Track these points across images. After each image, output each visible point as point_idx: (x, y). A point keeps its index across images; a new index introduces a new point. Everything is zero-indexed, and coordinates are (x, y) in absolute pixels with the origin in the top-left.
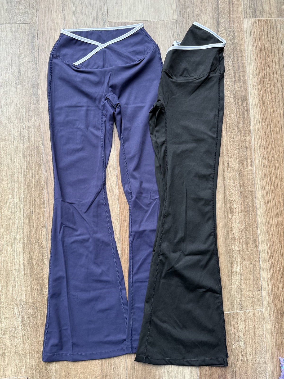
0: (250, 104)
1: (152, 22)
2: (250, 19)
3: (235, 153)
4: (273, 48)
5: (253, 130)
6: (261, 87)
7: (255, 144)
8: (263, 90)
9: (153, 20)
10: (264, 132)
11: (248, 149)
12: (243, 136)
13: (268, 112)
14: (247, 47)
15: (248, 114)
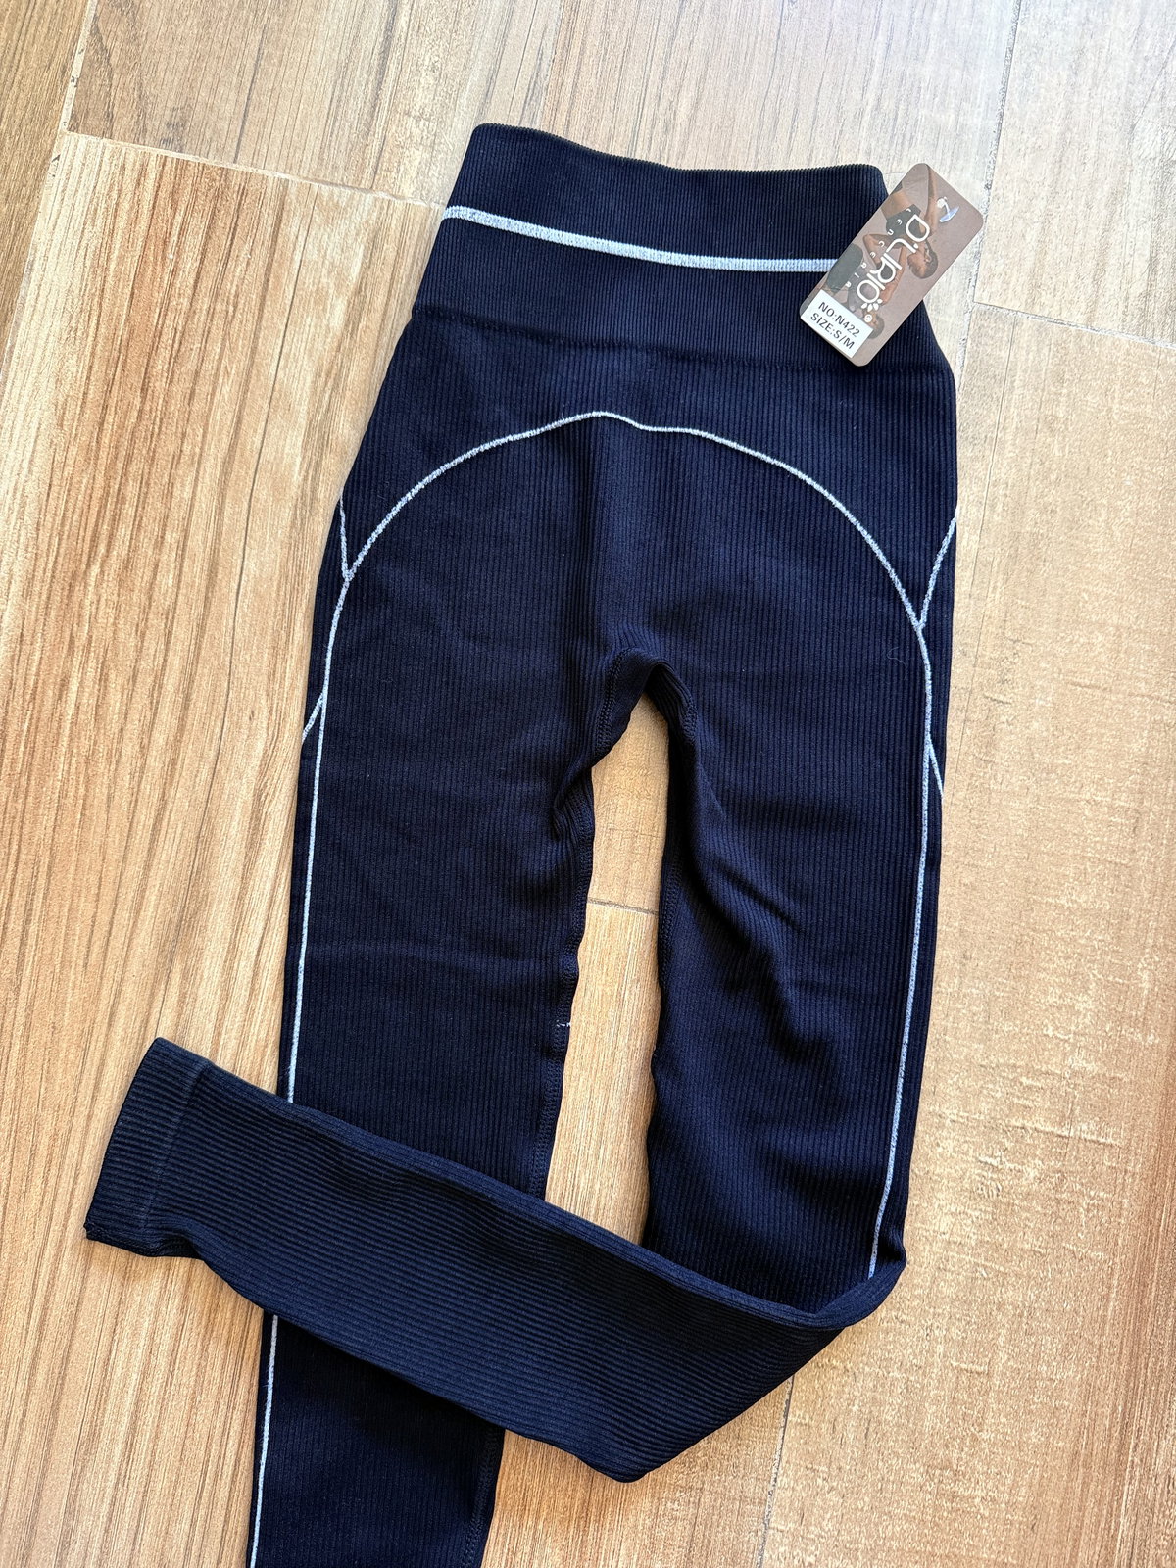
4: (208, 367)
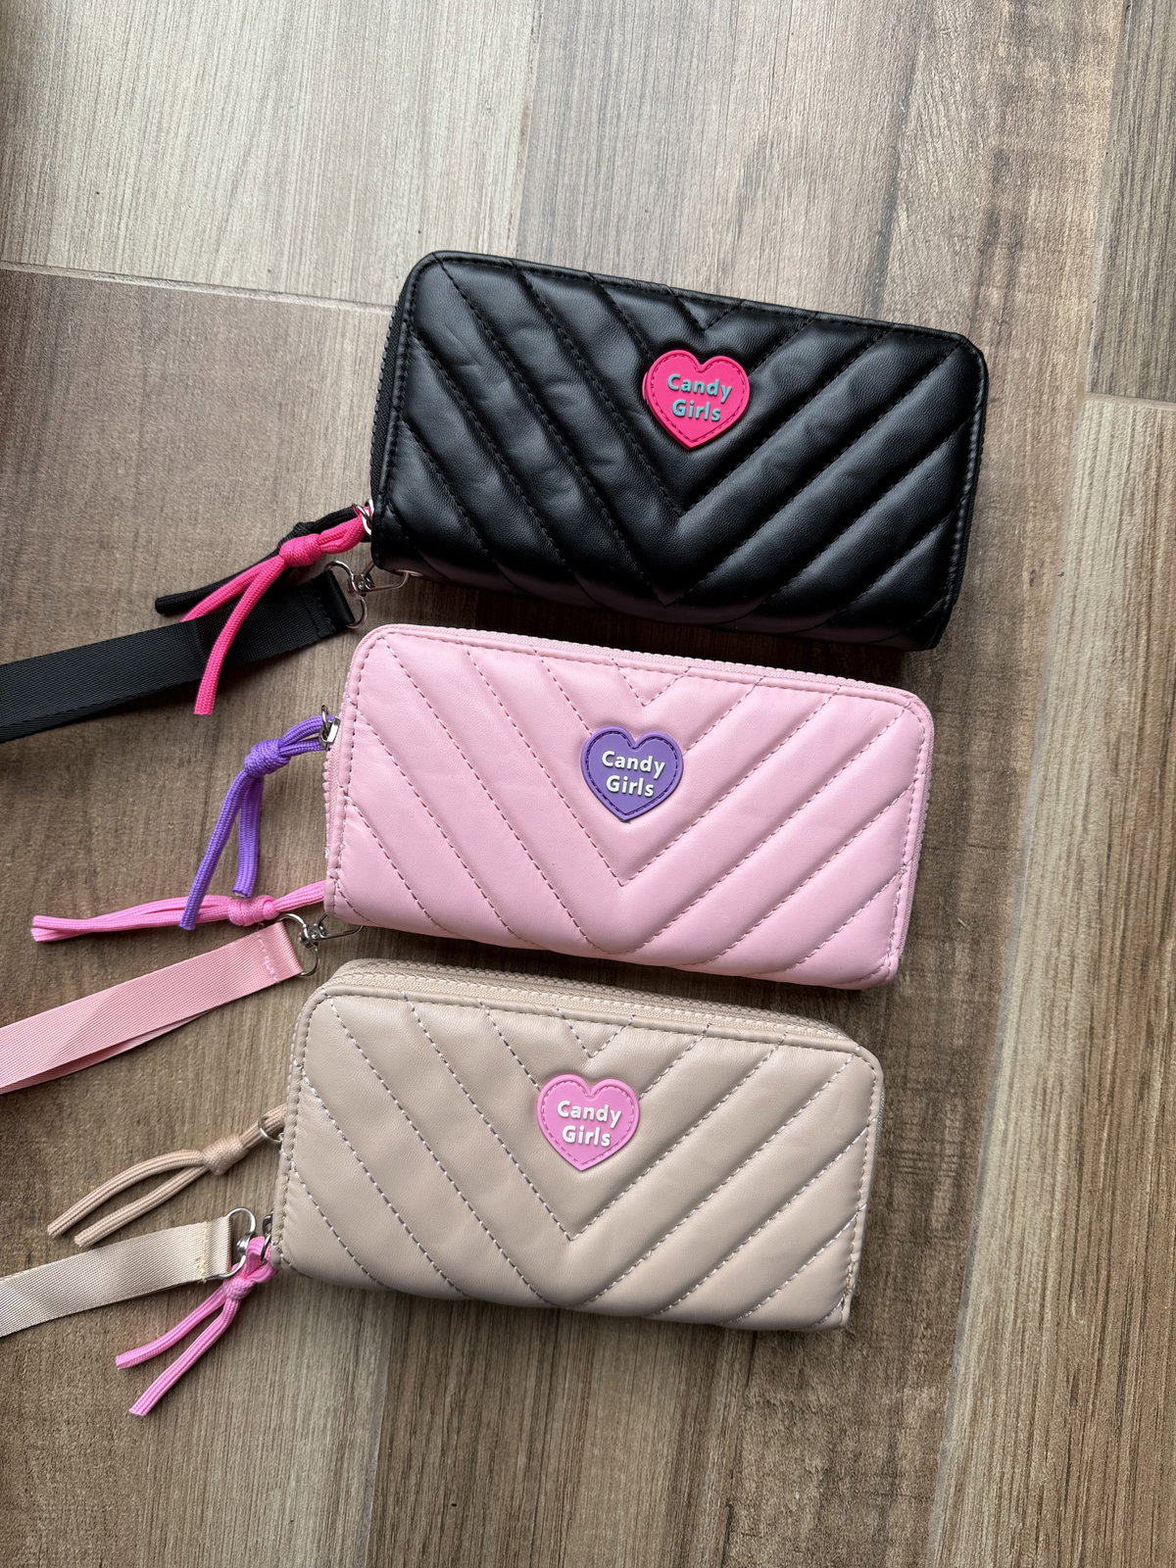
0: (999, 1124)
1: (290, 305)
2: (1143, 407)
3: (794, 1509)
5: (977, 1341)
6: (1119, 1001)
7: (968, 1457)
8: (1125, 1027)
9: (304, 289)
10: (1061, 1369)
11: (906, 1487)
12: (887, 1377)
13: (1134, 1216)
14: (1067, 649)
15: (961, 1211)
